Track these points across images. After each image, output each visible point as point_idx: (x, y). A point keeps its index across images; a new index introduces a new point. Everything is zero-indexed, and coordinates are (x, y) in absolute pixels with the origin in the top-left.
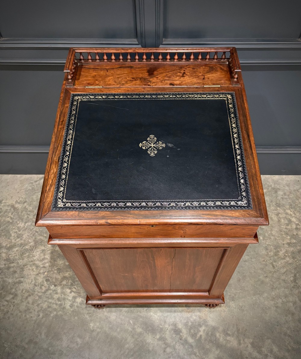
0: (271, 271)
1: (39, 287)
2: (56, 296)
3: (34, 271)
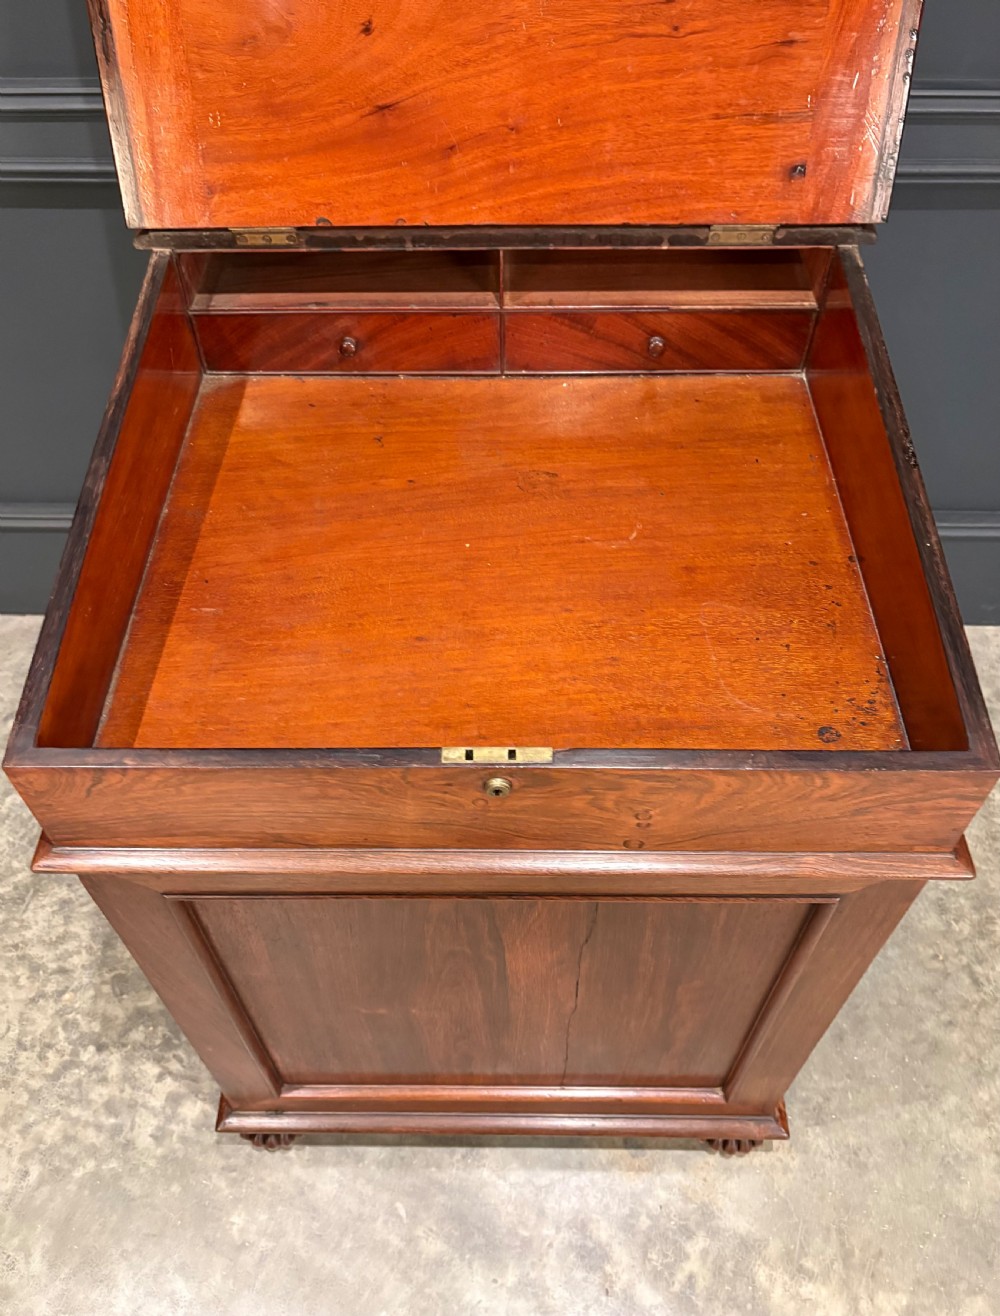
0: (967, 1001)
1: (34, 1055)
2: (99, 1094)
3: (20, 987)
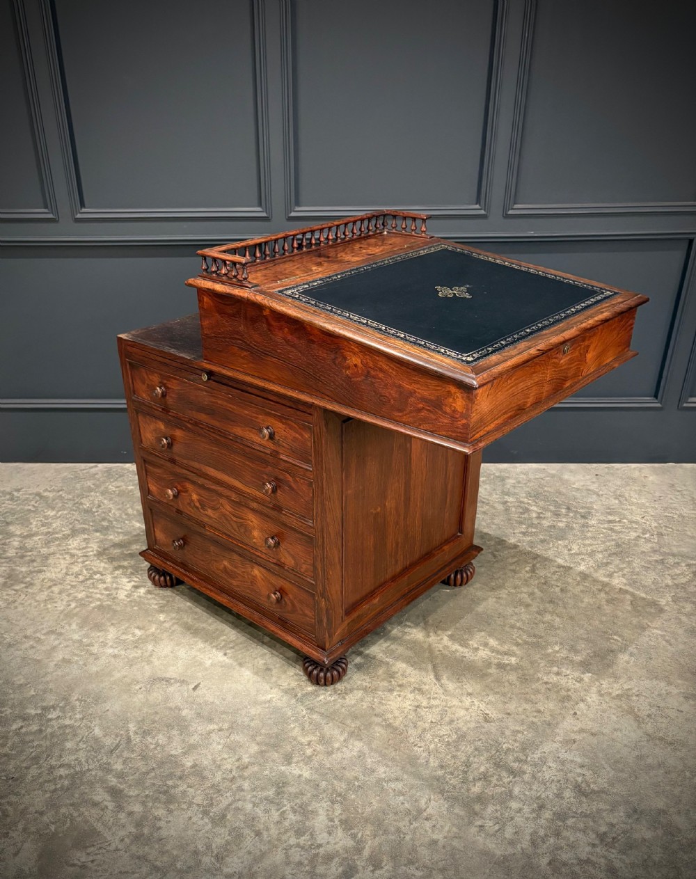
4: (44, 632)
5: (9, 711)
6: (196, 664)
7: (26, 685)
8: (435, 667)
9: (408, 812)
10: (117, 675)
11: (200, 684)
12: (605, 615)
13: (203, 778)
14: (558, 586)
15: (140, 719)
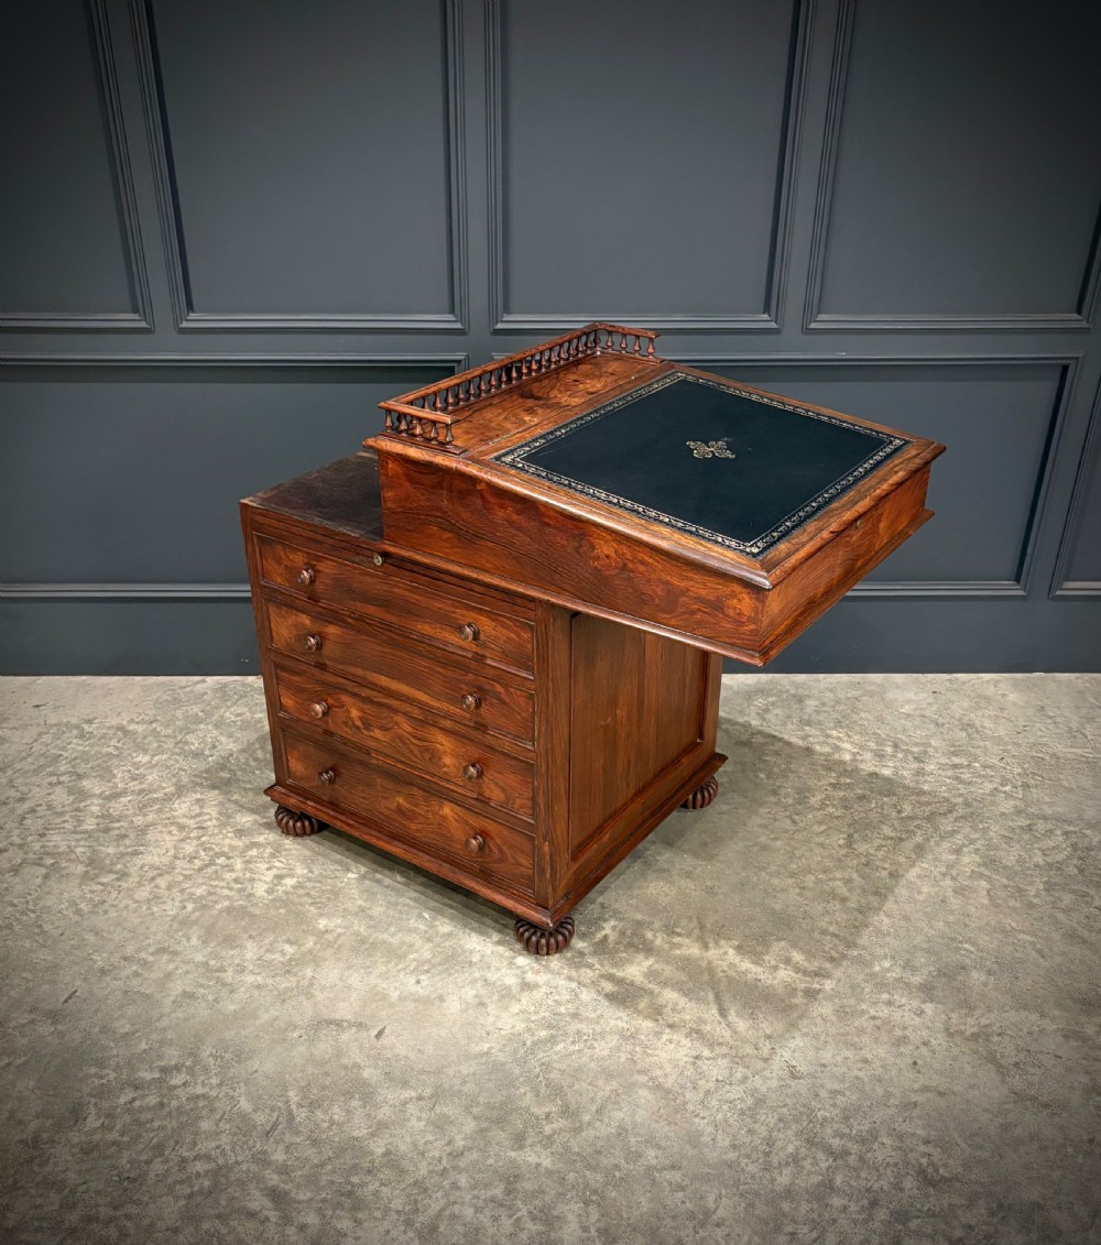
4: (151, 950)
5: (113, 1075)
6: (378, 998)
7: (133, 1034)
8: (717, 997)
9: (692, 1216)
10: (266, 1017)
11: (384, 1028)
12: (952, 912)
13: (402, 1172)
14: (885, 869)
15: (303, 1084)
